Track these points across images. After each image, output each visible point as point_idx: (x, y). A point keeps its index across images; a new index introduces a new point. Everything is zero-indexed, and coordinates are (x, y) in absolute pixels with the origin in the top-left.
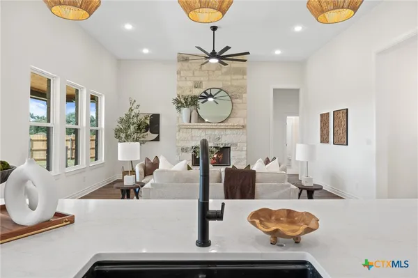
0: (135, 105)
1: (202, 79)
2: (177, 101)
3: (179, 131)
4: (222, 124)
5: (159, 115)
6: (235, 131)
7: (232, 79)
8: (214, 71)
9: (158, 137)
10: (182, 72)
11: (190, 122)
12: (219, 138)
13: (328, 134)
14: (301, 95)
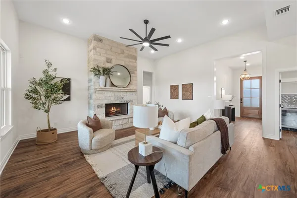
1: (112, 57)
4: (125, 88)
5: (70, 79)
6: (131, 93)
7: (130, 62)
8: (119, 54)
9: (70, 96)
10: (97, 49)
11: (105, 86)
12: (123, 98)
13: (177, 95)
14: (154, 76)
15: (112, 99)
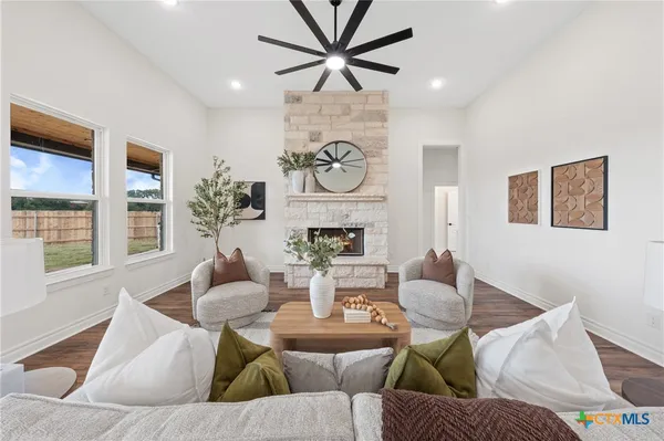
0: (222, 168)
1: (321, 128)
2: (284, 161)
3: (288, 205)
4: (351, 194)
5: (264, 183)
6: (370, 206)
7: (366, 128)
8: (338, 116)
9: (264, 213)
10: (292, 118)
11: (304, 191)
12: (347, 216)
13: (534, 208)
14: (462, 154)
15: (323, 218)
